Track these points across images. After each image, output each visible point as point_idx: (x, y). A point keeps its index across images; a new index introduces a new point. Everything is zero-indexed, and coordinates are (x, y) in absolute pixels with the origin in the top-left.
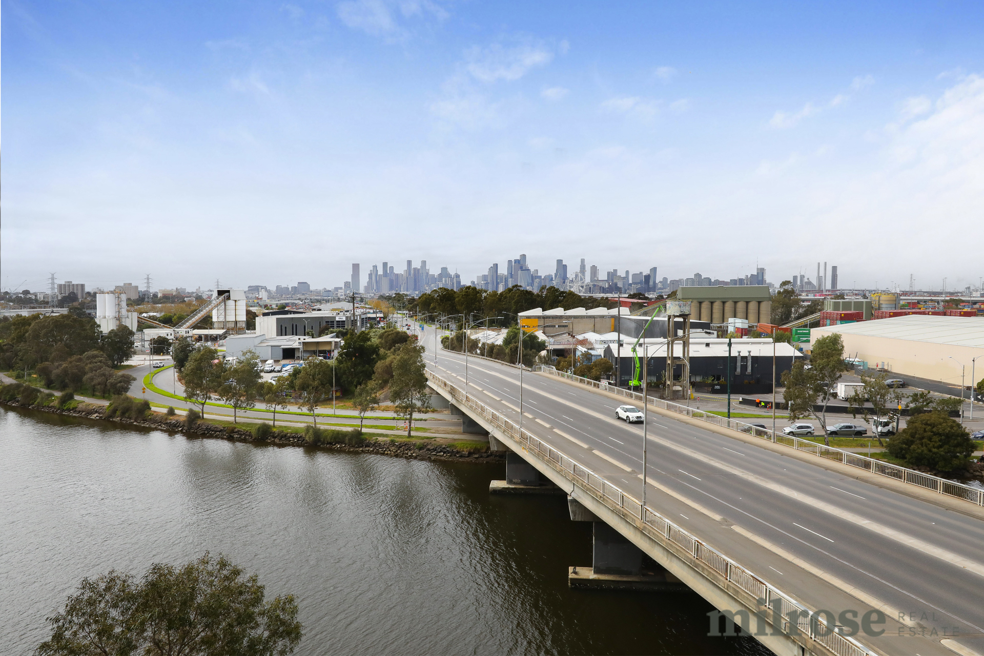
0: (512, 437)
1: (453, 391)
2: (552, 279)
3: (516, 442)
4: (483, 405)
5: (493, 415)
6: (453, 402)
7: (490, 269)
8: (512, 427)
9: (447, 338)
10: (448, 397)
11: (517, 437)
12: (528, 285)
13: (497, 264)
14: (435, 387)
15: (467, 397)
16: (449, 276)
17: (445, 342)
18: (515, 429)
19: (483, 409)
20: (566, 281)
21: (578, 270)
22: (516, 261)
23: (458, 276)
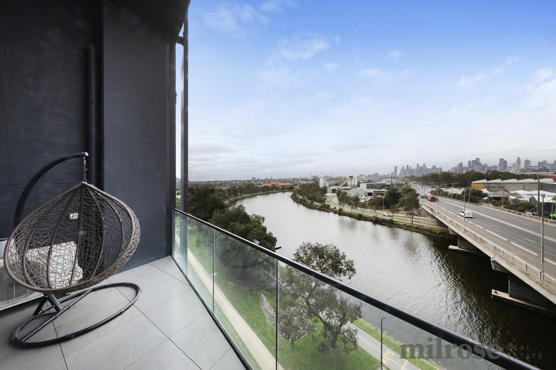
0: (460, 230)
1: (432, 210)
2: (496, 167)
3: (462, 232)
4: (445, 216)
5: (450, 221)
6: (433, 214)
7: (458, 165)
8: (460, 226)
9: (433, 191)
10: (430, 212)
11: (463, 230)
12: (481, 170)
13: (462, 163)
14: (424, 208)
15: (438, 213)
16: (437, 168)
17: (432, 192)
18: (461, 227)
19: (445, 218)
20: (506, 168)
21: (515, 162)
22: (473, 161)
23: (441, 168)
